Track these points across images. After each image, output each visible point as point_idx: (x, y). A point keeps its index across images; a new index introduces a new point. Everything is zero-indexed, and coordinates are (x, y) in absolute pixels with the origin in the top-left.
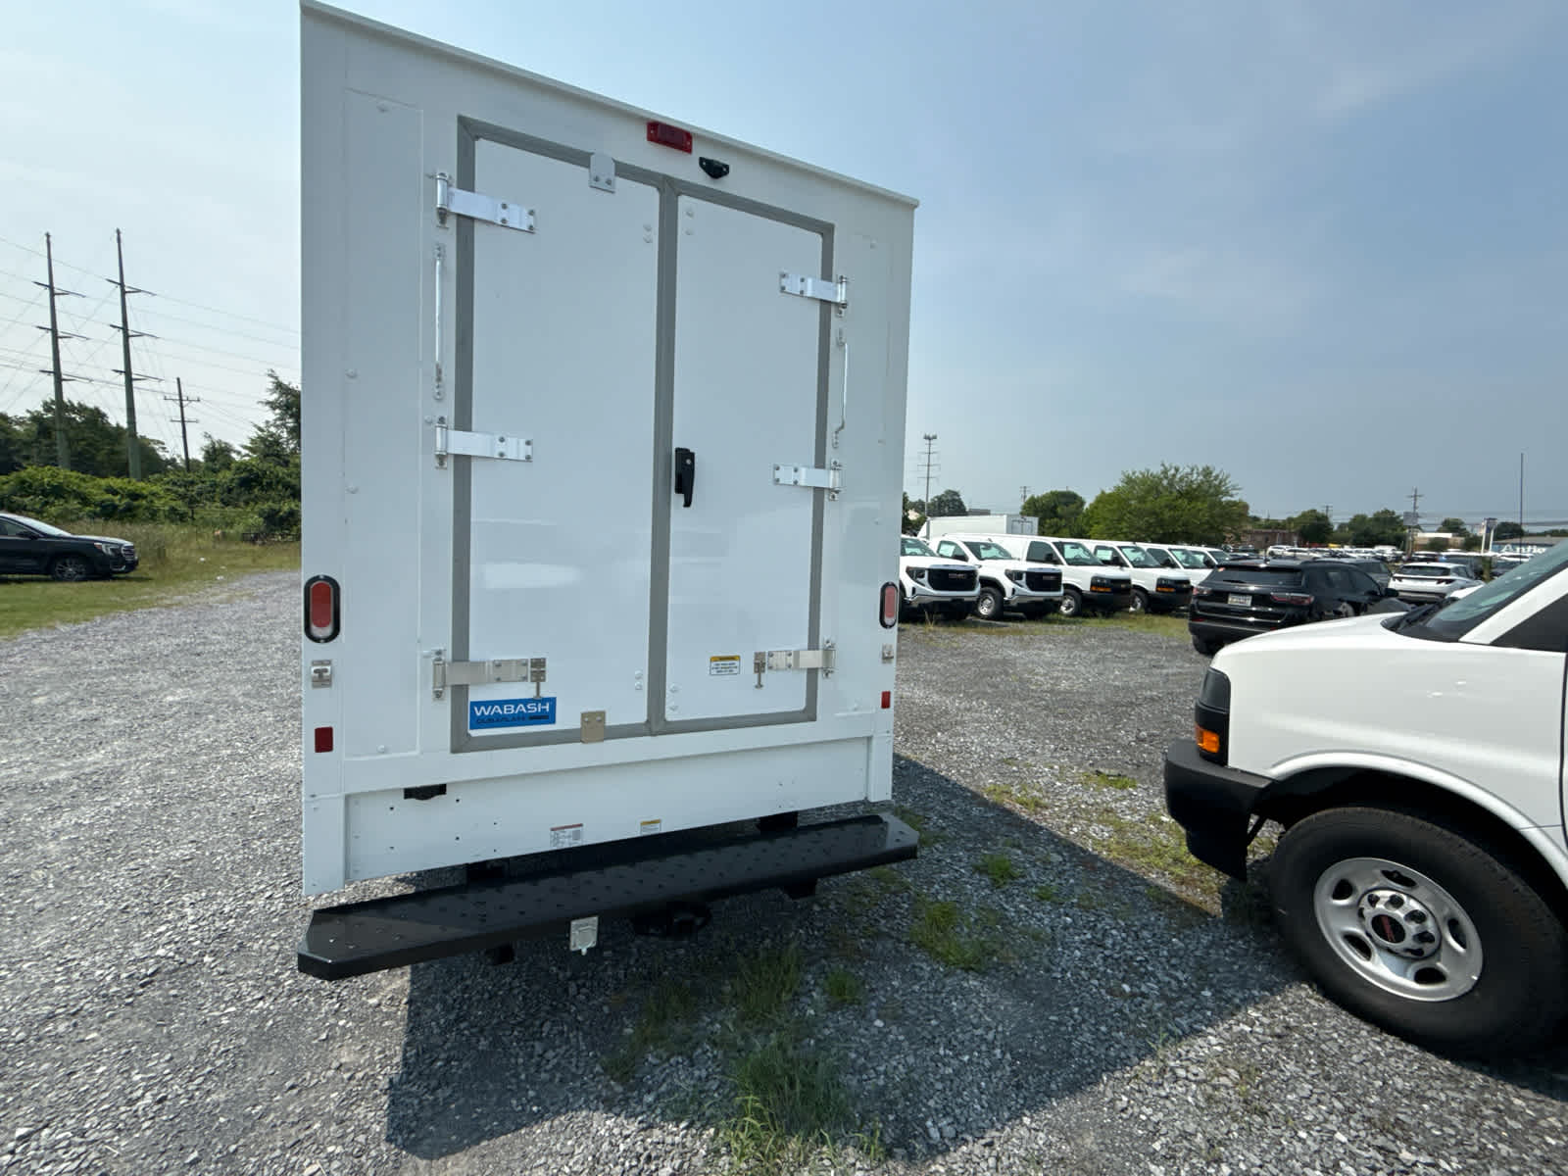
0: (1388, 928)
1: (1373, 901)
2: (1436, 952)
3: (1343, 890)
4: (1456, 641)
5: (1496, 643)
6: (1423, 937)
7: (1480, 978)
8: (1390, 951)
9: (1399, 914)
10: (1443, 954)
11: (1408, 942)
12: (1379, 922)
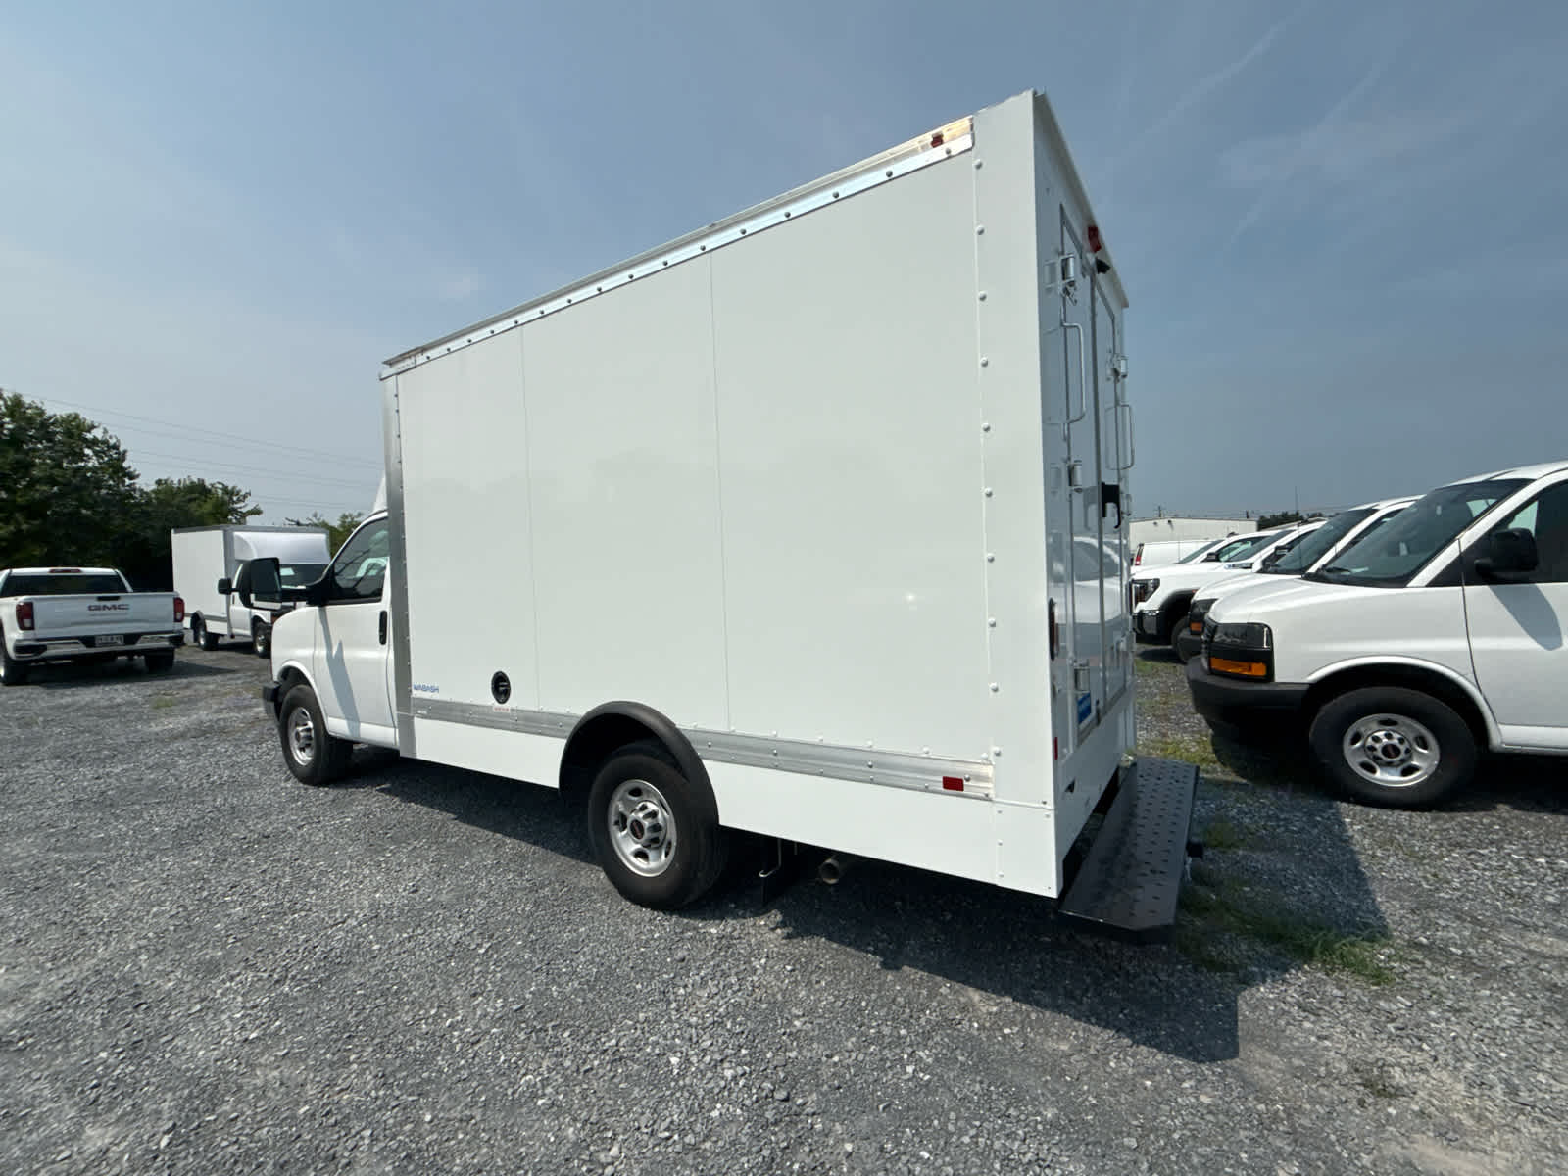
0: (1391, 750)
1: (1377, 739)
2: (1410, 758)
3: (1356, 738)
4: (1405, 587)
5: (1427, 586)
6: (1408, 751)
7: (1440, 762)
8: (1389, 765)
9: (1395, 741)
10: (1415, 758)
11: (1403, 755)
12: (1385, 750)
